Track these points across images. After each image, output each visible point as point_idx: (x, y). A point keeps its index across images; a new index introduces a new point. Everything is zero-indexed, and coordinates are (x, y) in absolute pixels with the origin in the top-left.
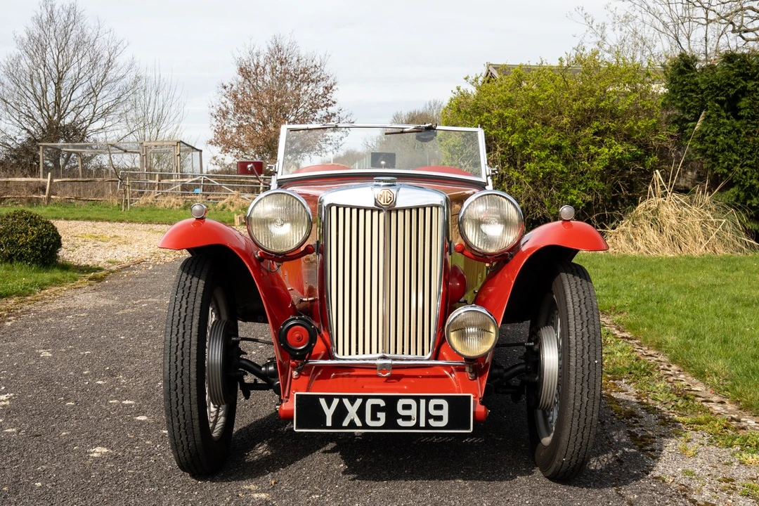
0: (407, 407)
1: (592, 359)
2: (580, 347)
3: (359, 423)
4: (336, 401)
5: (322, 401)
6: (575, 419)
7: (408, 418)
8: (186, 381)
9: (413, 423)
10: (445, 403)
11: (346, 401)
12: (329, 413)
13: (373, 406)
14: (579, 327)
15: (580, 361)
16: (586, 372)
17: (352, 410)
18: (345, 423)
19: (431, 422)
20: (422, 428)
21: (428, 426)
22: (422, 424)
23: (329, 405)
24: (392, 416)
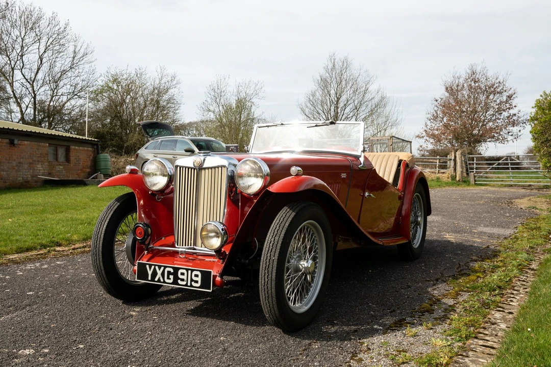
0: (183, 274)
1: (272, 256)
2: (267, 249)
3: (162, 280)
4: (153, 267)
5: (147, 266)
7: (183, 280)
8: (97, 251)
9: (184, 283)
10: (199, 273)
11: (157, 267)
12: (150, 273)
13: (168, 271)
15: (265, 257)
16: (268, 264)
17: (159, 272)
18: (156, 279)
19: (193, 283)
20: (189, 286)
21: (191, 286)
22: (189, 284)
23: (150, 269)
24: (176, 278)
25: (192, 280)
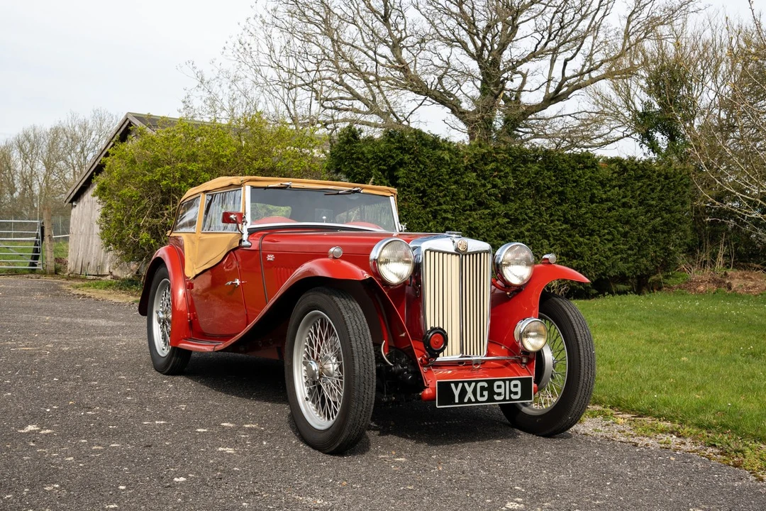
0: (499, 387)
2: (585, 343)
3: (473, 400)
4: (460, 385)
5: (453, 385)
6: (583, 390)
7: (499, 394)
9: (502, 398)
10: (518, 383)
11: (466, 384)
12: (457, 393)
13: (481, 387)
14: (581, 331)
15: (586, 352)
17: (470, 390)
18: (466, 400)
19: (512, 395)
20: (508, 401)
21: (511, 399)
22: (507, 398)
23: (456, 388)
24: (492, 393)
25: (511, 392)
